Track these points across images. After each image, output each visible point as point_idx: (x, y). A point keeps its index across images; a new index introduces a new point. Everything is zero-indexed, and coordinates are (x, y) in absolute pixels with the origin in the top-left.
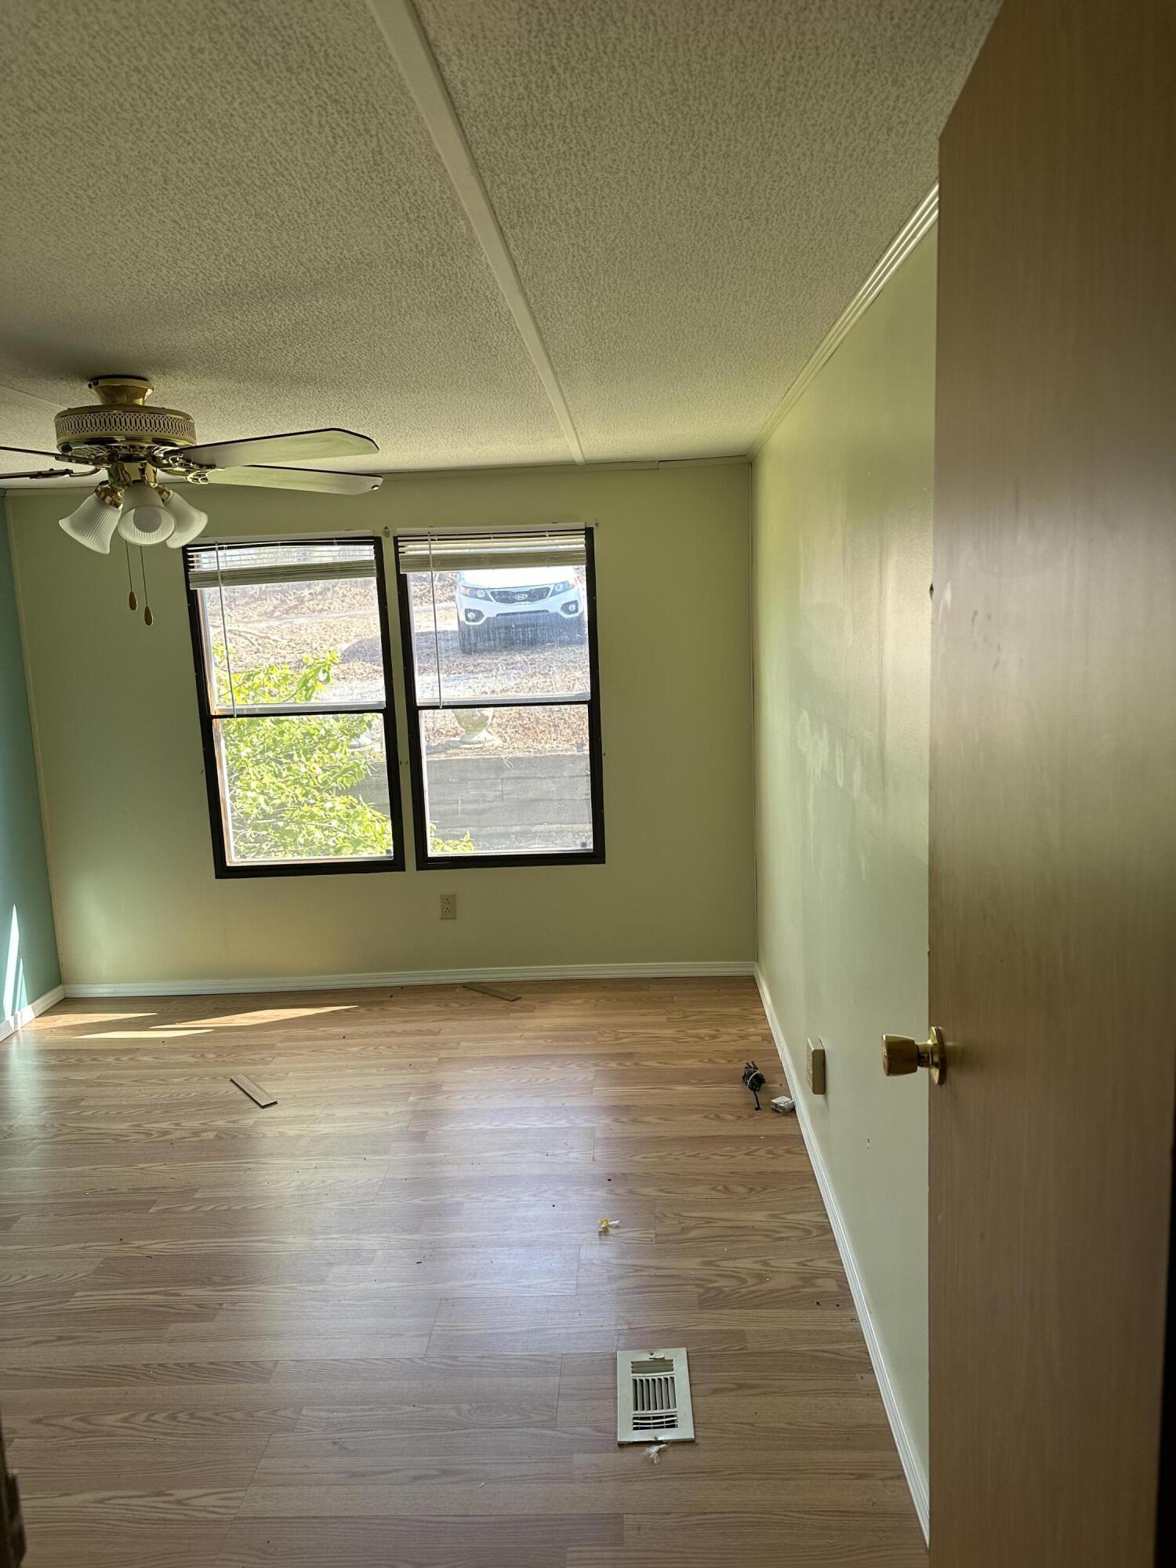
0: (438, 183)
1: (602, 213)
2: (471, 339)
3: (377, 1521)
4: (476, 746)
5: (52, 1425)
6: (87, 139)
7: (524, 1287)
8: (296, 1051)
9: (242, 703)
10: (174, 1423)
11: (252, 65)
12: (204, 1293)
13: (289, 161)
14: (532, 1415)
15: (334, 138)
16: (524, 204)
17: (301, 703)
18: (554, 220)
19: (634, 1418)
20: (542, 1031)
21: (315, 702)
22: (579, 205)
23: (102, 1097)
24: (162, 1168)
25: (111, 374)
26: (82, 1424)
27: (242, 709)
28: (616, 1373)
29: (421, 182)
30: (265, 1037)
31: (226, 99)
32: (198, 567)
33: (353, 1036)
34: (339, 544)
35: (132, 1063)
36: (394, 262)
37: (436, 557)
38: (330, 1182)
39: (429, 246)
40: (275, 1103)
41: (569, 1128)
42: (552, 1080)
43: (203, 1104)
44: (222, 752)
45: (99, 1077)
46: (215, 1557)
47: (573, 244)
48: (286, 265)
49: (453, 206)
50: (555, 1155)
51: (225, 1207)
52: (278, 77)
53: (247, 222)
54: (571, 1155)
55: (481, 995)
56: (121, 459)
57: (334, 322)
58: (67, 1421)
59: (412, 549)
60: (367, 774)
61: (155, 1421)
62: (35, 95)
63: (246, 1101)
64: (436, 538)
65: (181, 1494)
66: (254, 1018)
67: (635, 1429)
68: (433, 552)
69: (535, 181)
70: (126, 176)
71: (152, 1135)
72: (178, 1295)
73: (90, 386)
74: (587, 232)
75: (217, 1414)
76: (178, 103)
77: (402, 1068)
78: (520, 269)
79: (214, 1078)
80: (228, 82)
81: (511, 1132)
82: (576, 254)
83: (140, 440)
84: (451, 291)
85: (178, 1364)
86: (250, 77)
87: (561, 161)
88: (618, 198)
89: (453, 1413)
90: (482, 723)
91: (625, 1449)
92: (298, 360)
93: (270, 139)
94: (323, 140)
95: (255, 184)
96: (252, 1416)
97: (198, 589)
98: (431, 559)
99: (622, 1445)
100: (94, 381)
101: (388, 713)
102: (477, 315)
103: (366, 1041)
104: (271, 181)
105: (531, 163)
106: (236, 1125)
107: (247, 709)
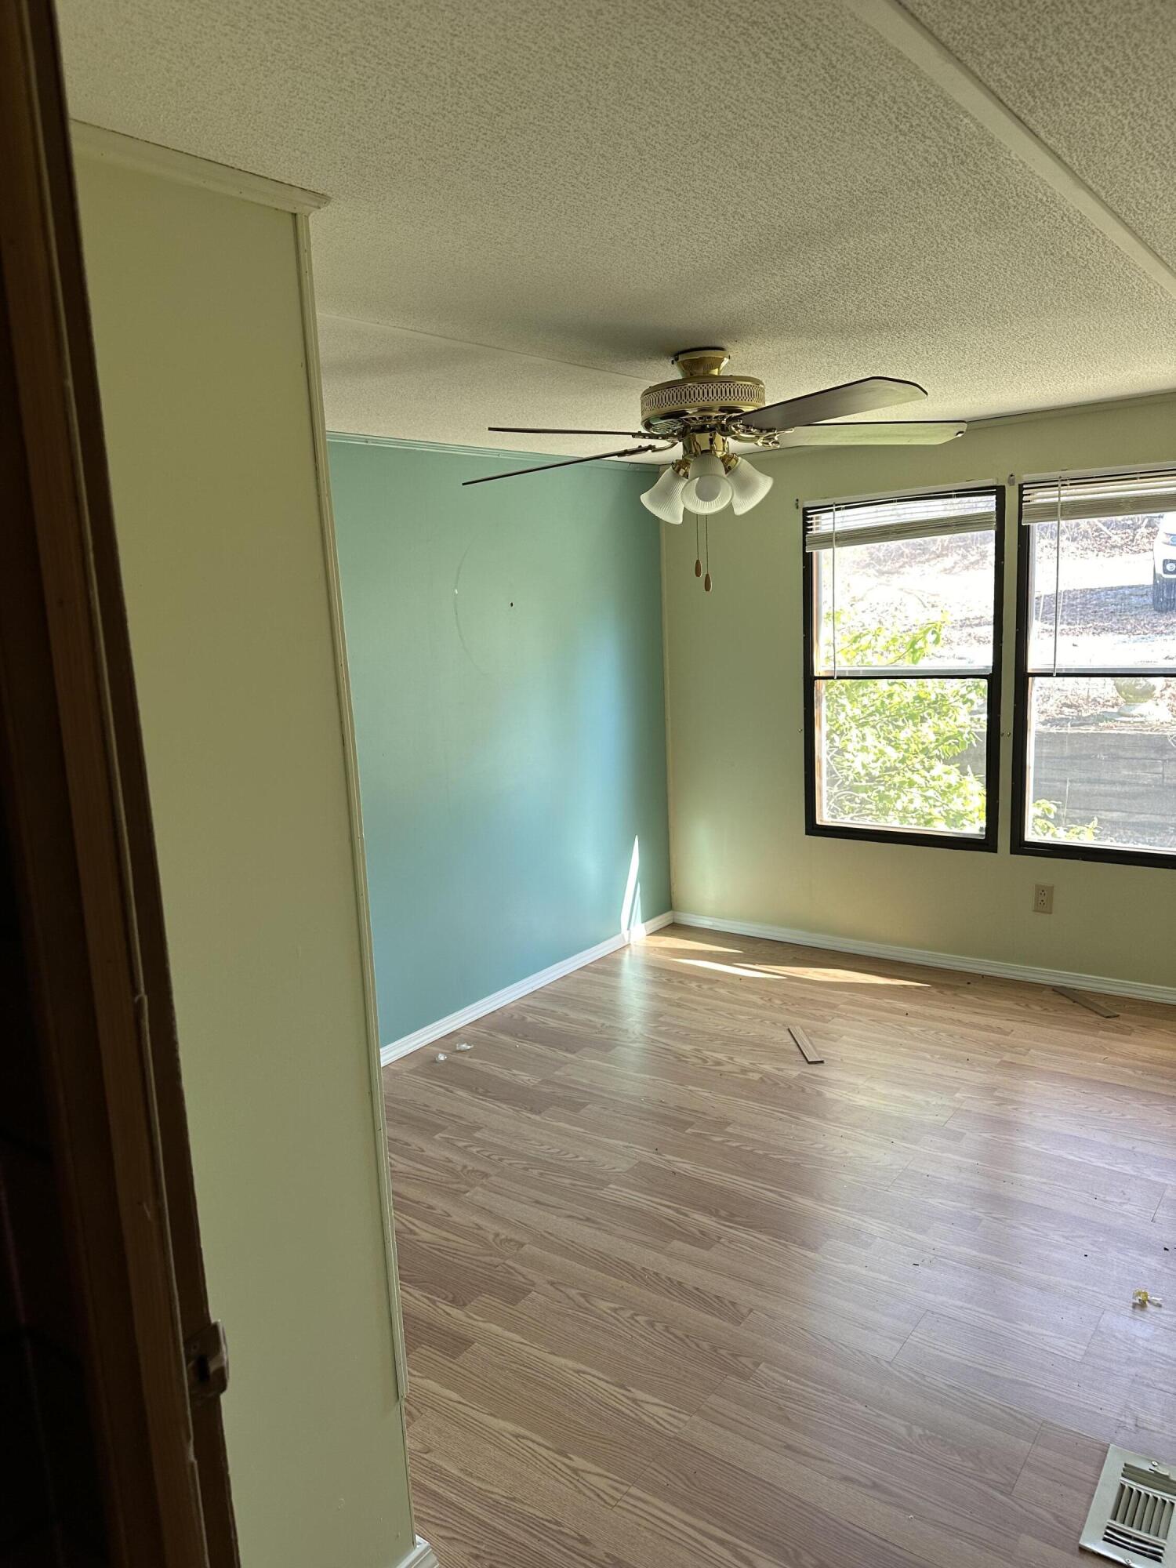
0: (915, 83)
1: (1145, 66)
2: (1046, 253)
3: (796, 1502)
4: (1136, 719)
5: (561, 1291)
6: (552, 129)
7: (1024, 1331)
8: (857, 1017)
9: (844, 666)
10: (652, 1330)
11: (653, 11)
12: (709, 1222)
13: (742, 100)
14: (987, 1470)
15: (774, 63)
16: (1033, 80)
17: (906, 665)
18: (1083, 89)
19: (1108, 1528)
20: (1133, 1059)
21: (924, 665)
22: (1107, 63)
23: (678, 1017)
24: (706, 1094)
25: (689, 348)
26: (582, 1300)
27: (845, 671)
28: (1101, 1468)
29: (894, 86)
30: (833, 995)
31: (649, 54)
32: (817, 529)
33: (917, 1015)
34: (958, 496)
35: (710, 993)
36: (910, 183)
37: (1065, 505)
38: (851, 1154)
39: (941, 156)
40: (822, 1062)
41: (1134, 1176)
42: (1129, 1117)
43: (759, 1045)
44: (822, 712)
45: (680, 999)
46: (648, 1463)
47: (1124, 114)
48: (796, 210)
49: (946, 104)
50: (1106, 1201)
51: (748, 1149)
52: (684, 16)
53: (736, 175)
54: (1125, 1207)
55: (1071, 1003)
56: (693, 431)
57: (877, 262)
58: (573, 1292)
59: (1040, 497)
60: (971, 744)
61: (637, 1321)
62: (489, 99)
63: (792, 1053)
64: (1068, 482)
65: (640, 1395)
66: (825, 974)
67: (1105, 1539)
68: (1063, 499)
69: (1032, 49)
70: (603, 156)
71: (707, 1062)
72: (686, 1215)
73: (673, 363)
74: (1136, 95)
75: (687, 1337)
76: (608, 71)
77: (958, 1061)
78: (1067, 159)
79: (774, 1023)
80: (642, 37)
81: (1060, 1161)
82: (1133, 124)
83: (710, 409)
84: (993, 202)
85: (669, 1279)
86: (658, 25)
87: (1054, 16)
88: (1158, 40)
89: (903, 1431)
90: (1148, 693)
91: (1085, 1556)
92: (859, 308)
93: (712, 83)
94: (765, 69)
95: (722, 134)
96: (715, 1351)
97: (814, 552)
98: (1059, 507)
99: (1083, 1550)
100: (676, 356)
101: (994, 679)
102: (1040, 224)
103: (930, 1023)
104: (736, 127)
105: (1015, 28)
106: (780, 1073)
107: (850, 671)
